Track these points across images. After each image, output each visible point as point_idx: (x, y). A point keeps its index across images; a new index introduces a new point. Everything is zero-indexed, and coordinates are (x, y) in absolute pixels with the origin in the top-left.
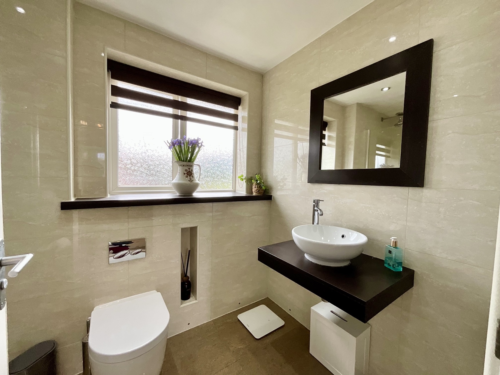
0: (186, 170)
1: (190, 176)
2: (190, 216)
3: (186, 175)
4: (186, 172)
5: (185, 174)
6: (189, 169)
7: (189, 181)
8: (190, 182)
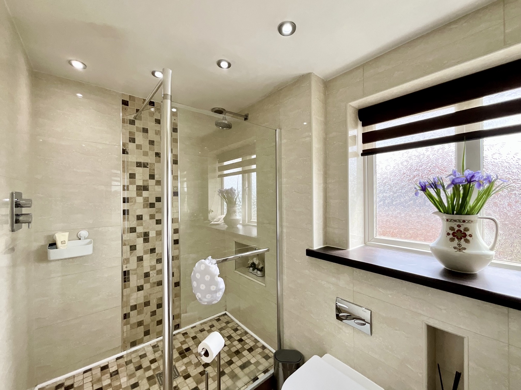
0: (452, 229)
1: (460, 239)
2: (444, 312)
3: (451, 236)
4: (451, 232)
5: (448, 234)
6: (459, 226)
7: (455, 248)
8: (456, 250)
